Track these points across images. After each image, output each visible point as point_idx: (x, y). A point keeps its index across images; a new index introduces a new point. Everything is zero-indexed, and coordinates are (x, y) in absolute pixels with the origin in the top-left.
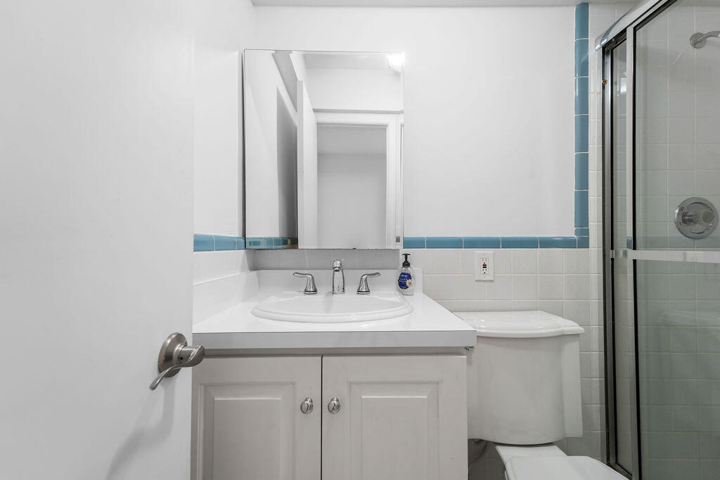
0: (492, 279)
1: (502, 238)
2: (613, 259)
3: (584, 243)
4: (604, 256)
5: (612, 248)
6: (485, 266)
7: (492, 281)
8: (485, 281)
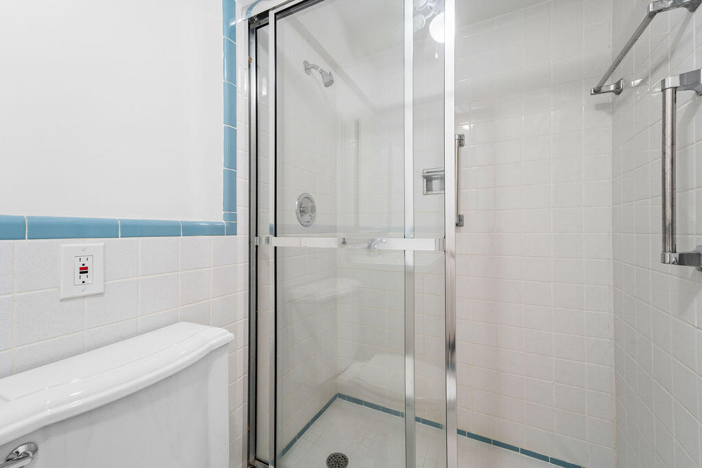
0: (102, 291)
1: (121, 221)
2: (257, 246)
3: (232, 230)
4: (250, 243)
5: (257, 236)
6: (84, 270)
7: (101, 294)
8: (84, 297)
